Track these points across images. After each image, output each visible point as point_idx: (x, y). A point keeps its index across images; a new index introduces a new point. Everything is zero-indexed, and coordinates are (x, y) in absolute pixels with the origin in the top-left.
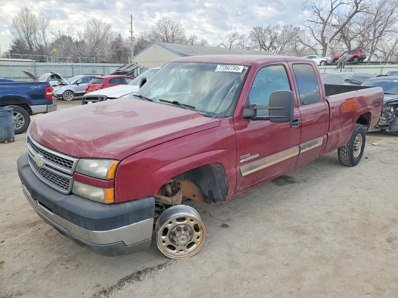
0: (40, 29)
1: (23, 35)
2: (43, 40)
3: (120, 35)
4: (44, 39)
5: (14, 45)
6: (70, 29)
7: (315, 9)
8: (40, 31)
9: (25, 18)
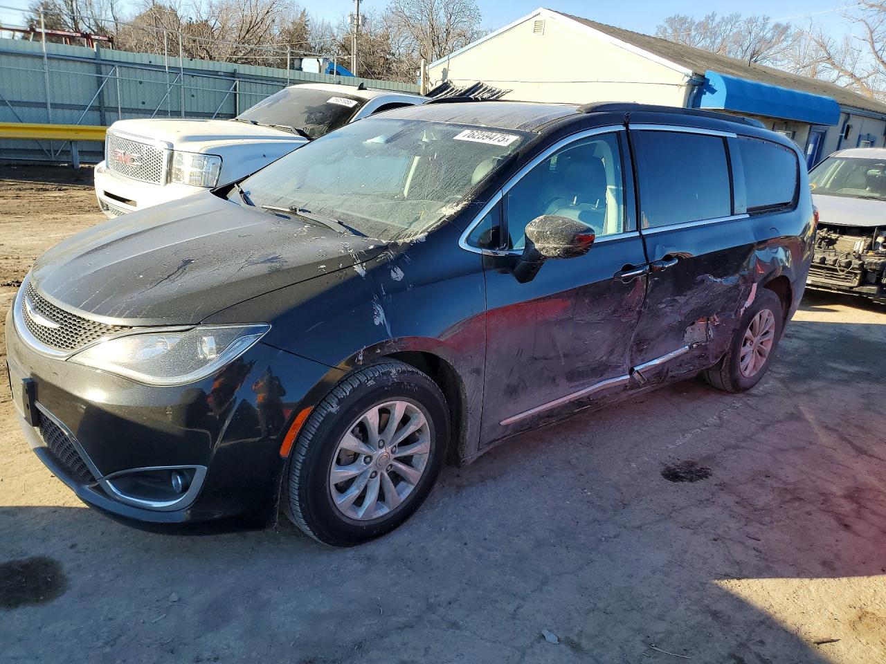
3: (303, 13)
5: (33, 17)
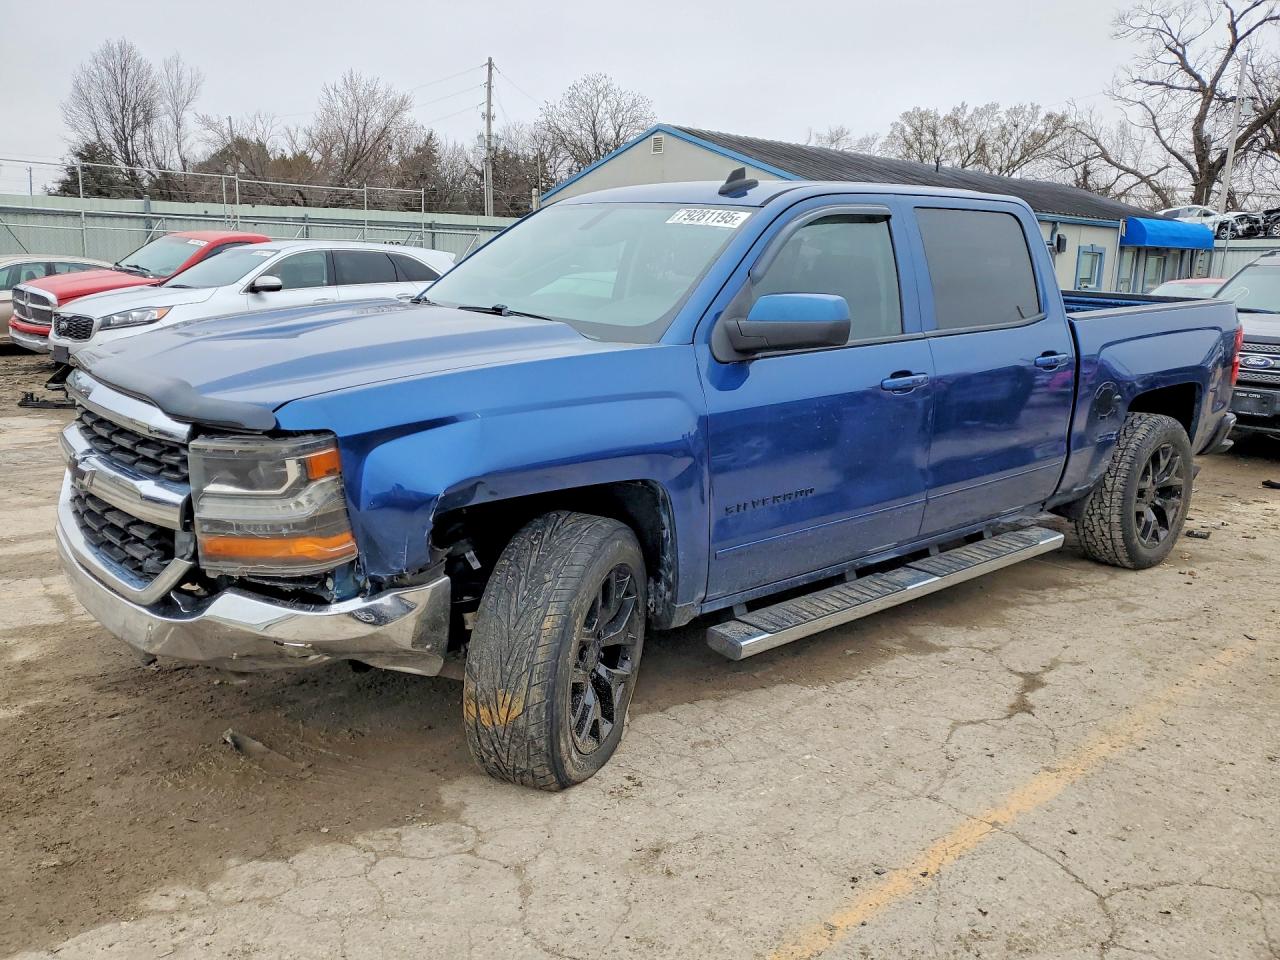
0: (168, 112)
1: (107, 129)
2: (177, 148)
4: (179, 147)
5: (75, 161)
6: (262, 116)
7: (1167, 38)
8: (167, 121)
9: (119, 76)
